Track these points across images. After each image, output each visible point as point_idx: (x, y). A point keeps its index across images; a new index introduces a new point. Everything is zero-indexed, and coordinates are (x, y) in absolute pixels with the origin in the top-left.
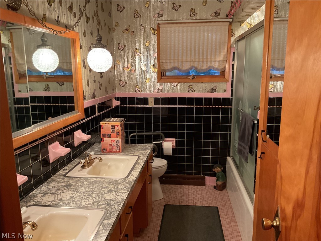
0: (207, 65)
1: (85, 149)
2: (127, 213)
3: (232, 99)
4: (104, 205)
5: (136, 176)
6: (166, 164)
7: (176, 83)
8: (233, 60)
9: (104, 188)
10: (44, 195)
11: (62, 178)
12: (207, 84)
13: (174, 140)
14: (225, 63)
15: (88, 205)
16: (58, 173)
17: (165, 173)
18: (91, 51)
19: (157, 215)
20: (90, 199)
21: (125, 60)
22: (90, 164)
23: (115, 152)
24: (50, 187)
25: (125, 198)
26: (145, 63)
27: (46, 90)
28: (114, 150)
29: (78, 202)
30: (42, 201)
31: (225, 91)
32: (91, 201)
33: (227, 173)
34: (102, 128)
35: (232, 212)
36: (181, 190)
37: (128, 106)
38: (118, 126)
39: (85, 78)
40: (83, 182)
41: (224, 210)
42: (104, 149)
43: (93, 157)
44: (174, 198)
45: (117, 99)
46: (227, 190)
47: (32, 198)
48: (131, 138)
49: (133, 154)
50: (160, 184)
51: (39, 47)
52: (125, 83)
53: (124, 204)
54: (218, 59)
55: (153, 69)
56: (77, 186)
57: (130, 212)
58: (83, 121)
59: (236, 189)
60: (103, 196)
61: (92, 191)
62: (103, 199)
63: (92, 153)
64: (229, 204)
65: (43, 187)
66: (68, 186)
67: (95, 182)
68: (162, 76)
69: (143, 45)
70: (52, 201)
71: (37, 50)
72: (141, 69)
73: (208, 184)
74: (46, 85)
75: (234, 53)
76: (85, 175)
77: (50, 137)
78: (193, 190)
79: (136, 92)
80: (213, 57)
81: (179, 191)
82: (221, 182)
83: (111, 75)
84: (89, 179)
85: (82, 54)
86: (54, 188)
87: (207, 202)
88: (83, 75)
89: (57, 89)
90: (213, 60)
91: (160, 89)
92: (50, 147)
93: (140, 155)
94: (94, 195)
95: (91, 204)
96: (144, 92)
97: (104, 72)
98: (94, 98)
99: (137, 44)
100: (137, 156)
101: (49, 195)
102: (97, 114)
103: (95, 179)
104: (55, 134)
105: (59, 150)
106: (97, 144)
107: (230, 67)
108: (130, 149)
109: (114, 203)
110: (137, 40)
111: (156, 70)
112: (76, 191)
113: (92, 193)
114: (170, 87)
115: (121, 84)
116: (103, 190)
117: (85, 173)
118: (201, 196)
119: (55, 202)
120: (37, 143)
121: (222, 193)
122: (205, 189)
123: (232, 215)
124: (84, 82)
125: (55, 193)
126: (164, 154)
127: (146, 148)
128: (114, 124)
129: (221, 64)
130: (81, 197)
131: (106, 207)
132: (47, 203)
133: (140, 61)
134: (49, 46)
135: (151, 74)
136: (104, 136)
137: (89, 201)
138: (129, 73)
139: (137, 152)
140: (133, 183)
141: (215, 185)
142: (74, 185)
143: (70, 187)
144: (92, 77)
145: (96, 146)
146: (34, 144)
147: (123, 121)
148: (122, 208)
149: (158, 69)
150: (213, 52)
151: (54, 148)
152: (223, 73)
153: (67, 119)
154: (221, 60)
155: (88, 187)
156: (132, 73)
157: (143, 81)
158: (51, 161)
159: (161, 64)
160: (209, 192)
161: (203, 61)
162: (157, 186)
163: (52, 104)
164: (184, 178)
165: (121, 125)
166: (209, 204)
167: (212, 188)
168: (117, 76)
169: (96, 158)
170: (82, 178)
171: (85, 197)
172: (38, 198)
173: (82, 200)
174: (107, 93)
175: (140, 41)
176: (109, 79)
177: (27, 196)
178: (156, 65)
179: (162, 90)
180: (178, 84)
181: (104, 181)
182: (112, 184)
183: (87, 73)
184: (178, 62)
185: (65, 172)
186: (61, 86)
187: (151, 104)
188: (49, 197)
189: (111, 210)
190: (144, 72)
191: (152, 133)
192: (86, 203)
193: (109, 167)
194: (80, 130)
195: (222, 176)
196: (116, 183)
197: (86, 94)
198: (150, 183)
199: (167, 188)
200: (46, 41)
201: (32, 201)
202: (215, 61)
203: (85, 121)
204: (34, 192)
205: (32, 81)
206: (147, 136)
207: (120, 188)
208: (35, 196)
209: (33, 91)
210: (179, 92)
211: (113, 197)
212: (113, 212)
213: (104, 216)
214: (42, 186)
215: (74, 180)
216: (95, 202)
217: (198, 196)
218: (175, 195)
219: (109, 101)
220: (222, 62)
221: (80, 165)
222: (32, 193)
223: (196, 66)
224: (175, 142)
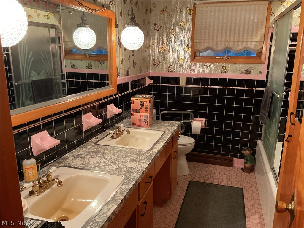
0: (243, 46)
1: (117, 122)
2: (147, 182)
3: (267, 81)
4: (125, 172)
5: (159, 149)
6: (193, 142)
7: (209, 64)
8: (271, 41)
9: (128, 157)
10: (75, 158)
11: (93, 145)
12: (241, 65)
13: (204, 120)
14: (262, 44)
15: (110, 170)
16: (90, 141)
17: (192, 151)
18: (125, 29)
19: (181, 189)
20: (113, 165)
21: (160, 40)
22: (119, 135)
23: (143, 127)
24: (81, 152)
25: (145, 168)
26: (179, 43)
27: (88, 68)
28: (142, 125)
29: (102, 167)
30: (72, 163)
31: (260, 72)
32: (114, 167)
33: (256, 157)
34: (132, 103)
35: (258, 195)
36: (208, 169)
37: (160, 85)
38: (146, 102)
39: (119, 56)
40: (110, 150)
41: (249, 192)
42: (133, 123)
43: (122, 129)
44: (200, 175)
45: (151, 78)
46: (255, 173)
47: (64, 160)
48: (161, 115)
49: (159, 130)
50: (187, 161)
51: (79, 26)
52: (158, 63)
53: (143, 173)
54: (255, 39)
55: (186, 49)
56: (104, 153)
57: (149, 182)
58: (116, 96)
59: (263, 173)
60: (125, 164)
61: (117, 159)
62: (125, 167)
63: (122, 125)
64: (255, 186)
65: (75, 152)
66: (97, 153)
67: (121, 151)
68: (195, 56)
69: (178, 26)
70: (80, 164)
71: (77, 28)
72: (175, 49)
73: (236, 166)
74: (89, 63)
75: (272, 34)
76: (113, 144)
77: (84, 108)
78: (219, 170)
79: (169, 71)
80: (249, 38)
81: (206, 169)
82: (249, 165)
83: (146, 55)
84: (116, 148)
85: (118, 32)
86: (85, 153)
87: (232, 183)
88: (118, 53)
89: (98, 67)
90: (249, 41)
91: (193, 69)
92: (84, 117)
93: (166, 131)
94: (117, 163)
95: (113, 170)
96: (176, 71)
97: (135, 50)
98: (128, 76)
99: (173, 25)
100: (164, 131)
101: (79, 158)
102: (130, 90)
103: (121, 149)
104: (89, 106)
105: (92, 120)
106: (128, 118)
107: (267, 48)
108: (157, 124)
109: (134, 171)
110: (173, 21)
111: (190, 50)
112: (103, 157)
113: (116, 161)
114: (203, 68)
115: (155, 64)
116: (126, 159)
117: (114, 143)
118: (227, 176)
119: (82, 165)
120: (72, 112)
121: (249, 175)
122: (232, 170)
123: (256, 198)
124: (118, 60)
125: (85, 158)
126: (193, 133)
127: (173, 125)
128: (143, 100)
129: (258, 45)
130: (106, 163)
131: (126, 174)
132: (76, 165)
133: (174, 41)
134: (87, 25)
135: (184, 54)
136: (134, 110)
137: (112, 167)
138: (163, 52)
139: (163, 128)
140: (154, 156)
141: (243, 167)
142: (102, 152)
143: (98, 153)
144: (127, 55)
145: (127, 120)
146: (68, 113)
147: (152, 97)
148: (141, 176)
149: (192, 49)
150: (249, 33)
151: (87, 118)
152: (259, 54)
153: (100, 93)
154: (258, 40)
155: (114, 155)
156: (166, 53)
157: (176, 61)
158: (84, 130)
159: (195, 44)
160: (235, 173)
161: (238, 42)
162: (183, 162)
163: (93, 81)
164: (212, 158)
165: (150, 102)
166: (234, 184)
167: (240, 170)
168: (152, 55)
169: (125, 130)
170: (110, 147)
171: (110, 163)
172: (69, 160)
173: (106, 165)
174: (141, 72)
175: (176, 21)
176: (144, 58)
177: (61, 158)
178: (190, 45)
179: (194, 70)
180: (211, 65)
181: (129, 151)
182: (135, 155)
183: (122, 51)
184: (213, 42)
185: (96, 140)
186: (102, 64)
187: (183, 84)
188: (79, 160)
189: (130, 177)
190: (178, 52)
191: (182, 112)
192: (109, 168)
193: (137, 139)
194: (113, 104)
195: (250, 159)
196: (139, 154)
197: (120, 71)
198: (174, 158)
199: (194, 166)
200: (85, 20)
201: (64, 162)
202: (252, 42)
203: (118, 96)
204: (67, 155)
205: (78, 59)
206: (177, 115)
207: (142, 158)
208: (67, 159)
209: (78, 68)
210: (212, 72)
211: (134, 166)
212: (132, 178)
213: (123, 182)
214: (75, 150)
215: (103, 148)
216: (117, 169)
217: (225, 176)
218: (200, 173)
219: (142, 80)
220: (259, 42)
221: (110, 136)
222: (65, 156)
223: (231, 46)
224: (204, 121)
